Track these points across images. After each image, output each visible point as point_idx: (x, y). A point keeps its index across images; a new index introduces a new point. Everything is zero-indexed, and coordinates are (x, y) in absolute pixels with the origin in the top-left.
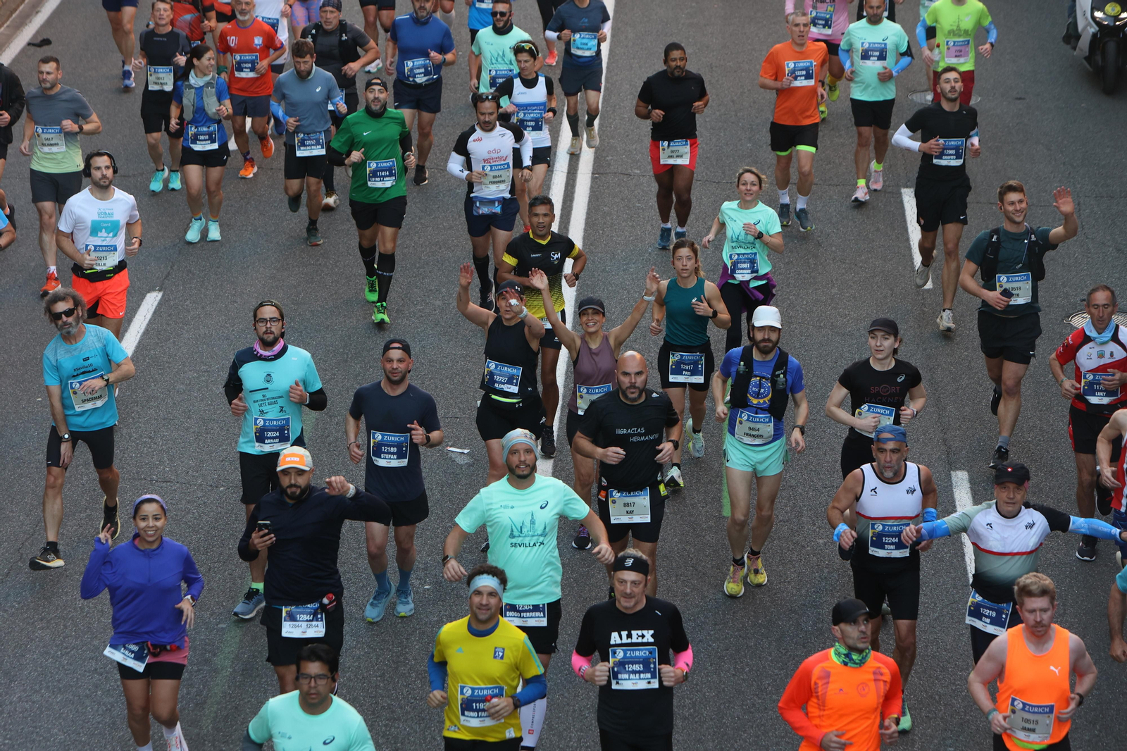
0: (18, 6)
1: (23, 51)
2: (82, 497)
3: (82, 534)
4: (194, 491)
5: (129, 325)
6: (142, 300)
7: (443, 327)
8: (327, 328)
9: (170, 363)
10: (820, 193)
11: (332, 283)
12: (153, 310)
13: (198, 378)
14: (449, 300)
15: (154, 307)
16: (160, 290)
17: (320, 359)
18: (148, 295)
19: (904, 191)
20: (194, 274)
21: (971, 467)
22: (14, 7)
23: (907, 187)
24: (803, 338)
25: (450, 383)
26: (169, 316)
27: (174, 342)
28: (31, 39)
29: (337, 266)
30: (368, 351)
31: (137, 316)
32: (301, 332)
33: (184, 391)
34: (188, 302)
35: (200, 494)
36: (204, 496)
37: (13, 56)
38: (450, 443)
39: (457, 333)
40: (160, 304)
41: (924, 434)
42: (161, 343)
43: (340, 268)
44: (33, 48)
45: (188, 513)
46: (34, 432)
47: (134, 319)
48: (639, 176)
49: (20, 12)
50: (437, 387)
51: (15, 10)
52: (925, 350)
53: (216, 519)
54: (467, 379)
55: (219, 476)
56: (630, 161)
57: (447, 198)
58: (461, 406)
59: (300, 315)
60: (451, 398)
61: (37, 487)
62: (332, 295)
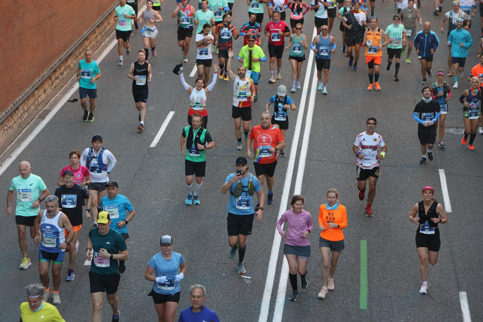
0: (64, 85)
1: (66, 104)
2: (85, 294)
3: (85, 310)
4: (133, 293)
10: (403, 170)
13: (136, 244)
17: (188, 237)
19: (439, 170)
20: (135, 199)
21: (468, 290)
22: (62, 85)
23: (441, 169)
24: (396, 232)
28: (69, 99)
30: (209, 234)
32: (180, 225)
33: (130, 250)
35: (135, 294)
36: (137, 295)
37: (61, 106)
41: (447, 275)
44: (70, 103)
45: (130, 302)
46: (66, 266)
48: (326, 161)
49: (65, 87)
51: (63, 87)
52: (448, 239)
53: (142, 305)
54: (251, 247)
55: (144, 286)
56: (322, 155)
58: (248, 259)
59: (180, 218)
61: (66, 289)
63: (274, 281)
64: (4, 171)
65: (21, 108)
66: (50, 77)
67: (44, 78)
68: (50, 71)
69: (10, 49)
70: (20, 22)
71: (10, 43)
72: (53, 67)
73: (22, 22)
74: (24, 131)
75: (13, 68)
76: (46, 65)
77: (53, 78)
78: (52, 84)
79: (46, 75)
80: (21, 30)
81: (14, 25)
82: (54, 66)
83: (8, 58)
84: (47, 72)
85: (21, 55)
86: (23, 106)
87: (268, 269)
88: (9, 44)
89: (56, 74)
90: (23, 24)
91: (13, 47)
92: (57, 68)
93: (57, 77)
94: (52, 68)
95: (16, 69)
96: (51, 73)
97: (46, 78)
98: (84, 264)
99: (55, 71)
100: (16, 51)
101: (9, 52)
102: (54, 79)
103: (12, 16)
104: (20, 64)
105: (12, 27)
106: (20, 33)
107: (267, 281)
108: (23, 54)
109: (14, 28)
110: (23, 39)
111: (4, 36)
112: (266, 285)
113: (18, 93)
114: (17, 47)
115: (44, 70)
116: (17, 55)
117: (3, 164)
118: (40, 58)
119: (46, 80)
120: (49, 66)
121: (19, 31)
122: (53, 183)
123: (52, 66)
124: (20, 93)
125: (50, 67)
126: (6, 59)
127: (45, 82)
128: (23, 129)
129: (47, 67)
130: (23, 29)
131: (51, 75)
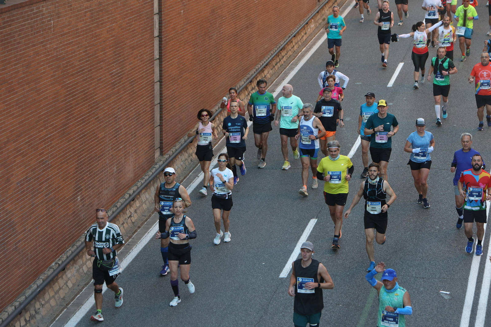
2: (281, 306)
3: (280, 323)
4: (329, 306)
5: (303, 233)
6: (309, 222)
7: (439, 238)
8: (388, 237)
9: (319, 250)
11: (391, 217)
12: (313, 227)
14: (442, 226)
15: (314, 225)
16: (316, 218)
17: (385, 250)
18: (311, 220)
25: (442, 263)
26: (320, 229)
27: (322, 241)
29: (393, 210)
30: (406, 247)
31: (306, 229)
34: (328, 224)
35: (331, 307)
36: (333, 308)
38: (441, 289)
39: (446, 241)
40: (316, 224)
42: (316, 241)
43: (395, 211)
45: (326, 315)
46: (261, 278)
47: (305, 230)
50: (436, 264)
53: (338, 319)
54: (450, 261)
55: (340, 300)
57: (442, 182)
58: (447, 273)
60: (442, 270)
61: (261, 301)
62: (391, 222)
63: (474, 297)
64: (200, 181)
65: (217, 118)
66: (246, 88)
67: (241, 89)
68: (246, 81)
69: (207, 59)
70: (217, 33)
71: (207, 53)
72: (250, 78)
73: (219, 32)
74: (220, 142)
75: (210, 78)
76: (242, 76)
77: (250, 88)
78: (249, 94)
79: (242, 85)
80: (218, 40)
81: (212, 36)
82: (251, 76)
83: (205, 69)
84: (243, 83)
85: (218, 65)
86: (219, 116)
87: (467, 285)
88: (206, 55)
89: (253, 84)
90: (220, 34)
91: (210, 58)
92: (253, 78)
93: (254, 87)
94: (248, 79)
95: (212, 79)
96: (248, 84)
97: (243, 89)
98: (279, 276)
99: (251, 82)
100: (212, 61)
101: (206, 63)
102: (250, 90)
103: (209, 27)
104: (216, 74)
105: (210, 37)
106: (217, 43)
107: (466, 297)
108: (220, 64)
109: (211, 39)
110: (220, 49)
111: (202, 47)
112: (466, 300)
113: (214, 103)
114: (214, 58)
115: (240, 80)
116: (214, 66)
117: (199, 175)
118: (237, 68)
119: (243, 91)
120: (245, 76)
121: (216, 42)
122: (249, 194)
123: (248, 76)
124: (217, 104)
125: (247, 78)
126: (203, 70)
127: (241, 93)
128: (220, 140)
129: (243, 77)
130: (220, 39)
131: (248, 86)
